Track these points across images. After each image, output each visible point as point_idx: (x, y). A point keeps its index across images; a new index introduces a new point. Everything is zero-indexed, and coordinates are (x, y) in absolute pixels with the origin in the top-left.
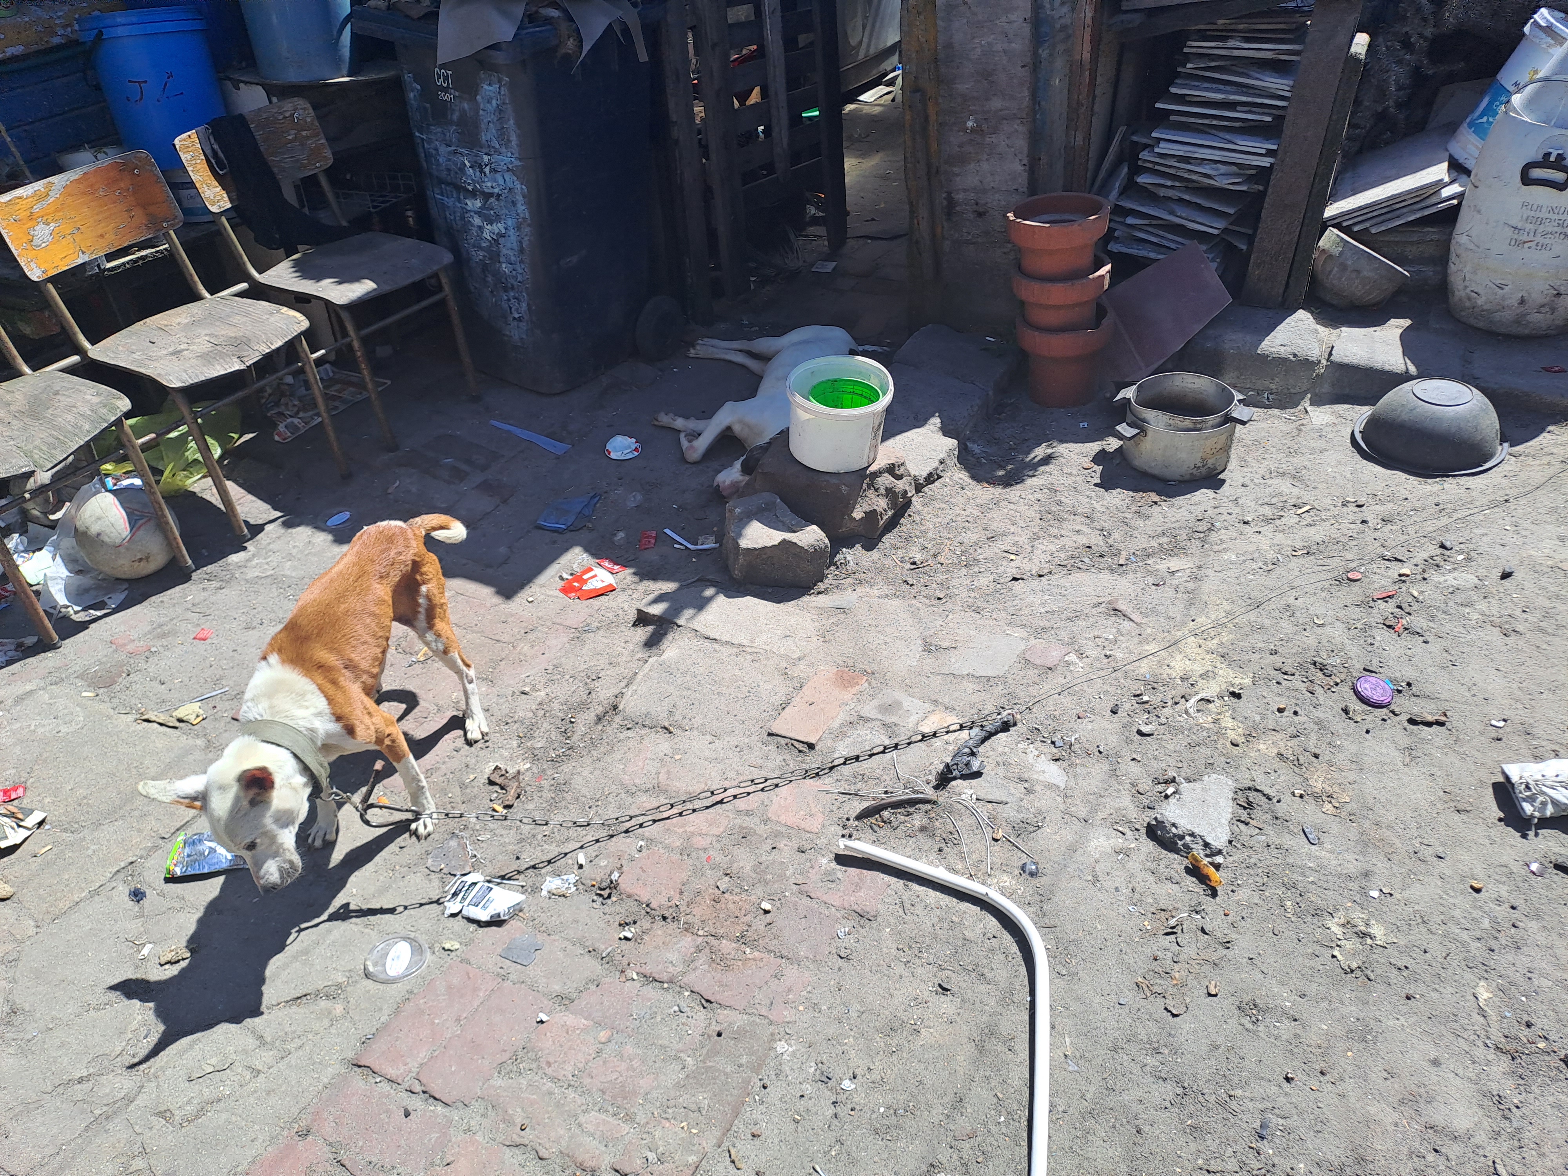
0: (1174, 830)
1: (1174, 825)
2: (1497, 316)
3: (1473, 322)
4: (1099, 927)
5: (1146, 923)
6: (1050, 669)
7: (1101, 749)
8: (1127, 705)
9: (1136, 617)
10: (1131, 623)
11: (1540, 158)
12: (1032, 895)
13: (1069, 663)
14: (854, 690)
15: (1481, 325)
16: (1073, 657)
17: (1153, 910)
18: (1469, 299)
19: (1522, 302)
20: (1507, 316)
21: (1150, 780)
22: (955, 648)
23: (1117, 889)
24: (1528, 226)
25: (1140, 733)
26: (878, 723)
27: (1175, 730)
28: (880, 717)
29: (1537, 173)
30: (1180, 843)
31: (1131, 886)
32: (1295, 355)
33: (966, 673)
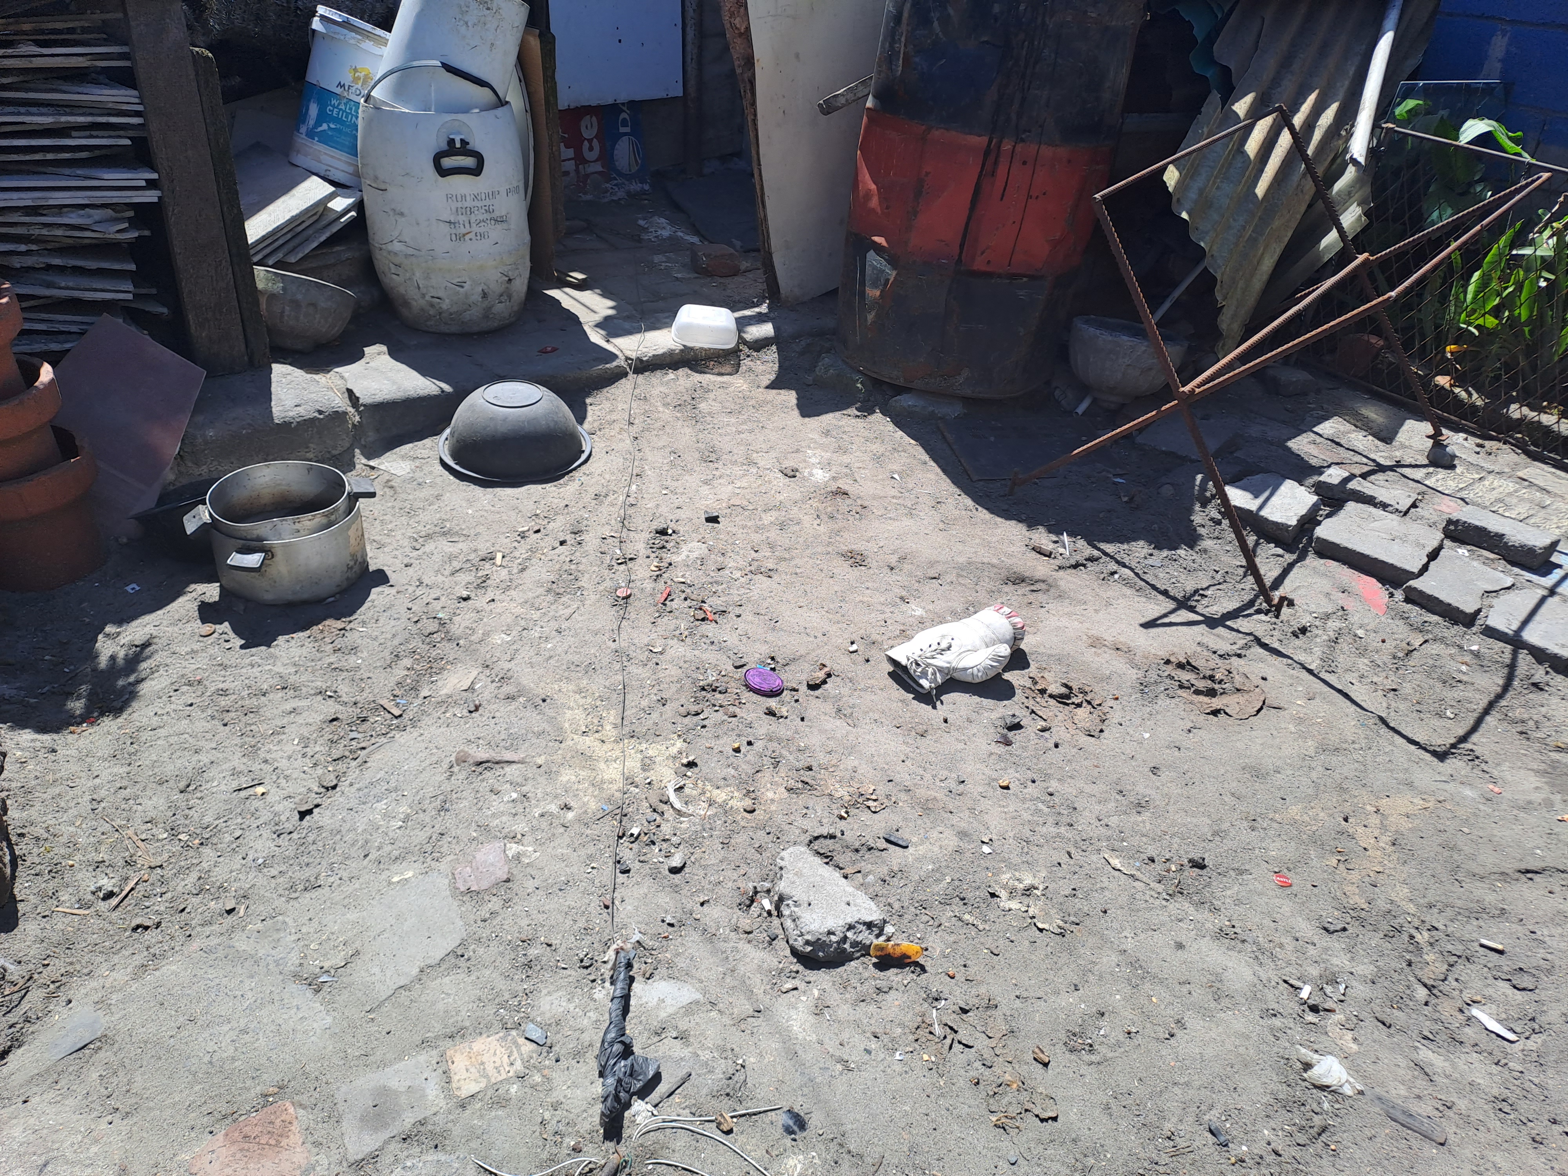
0: (834, 938)
1: (830, 933)
2: (467, 316)
3: (444, 329)
4: (907, 1108)
5: (926, 1057)
6: (508, 881)
7: (669, 919)
8: (627, 854)
9: (508, 756)
10: (514, 766)
11: (444, 146)
12: (827, 1150)
13: (518, 857)
14: (295, 1138)
15: (454, 329)
16: (513, 849)
17: (911, 1038)
18: (432, 305)
19: (485, 295)
20: (475, 313)
21: (736, 910)
22: (357, 953)
23: (868, 1052)
24: (461, 218)
25: (675, 871)
26: (394, 1147)
27: (694, 842)
28: (386, 1135)
29: (447, 162)
30: (847, 946)
31: (869, 1035)
32: (320, 412)
33: (415, 971)
